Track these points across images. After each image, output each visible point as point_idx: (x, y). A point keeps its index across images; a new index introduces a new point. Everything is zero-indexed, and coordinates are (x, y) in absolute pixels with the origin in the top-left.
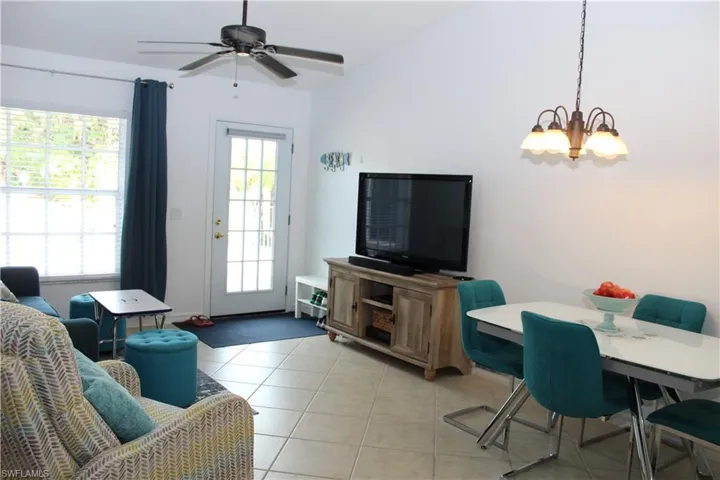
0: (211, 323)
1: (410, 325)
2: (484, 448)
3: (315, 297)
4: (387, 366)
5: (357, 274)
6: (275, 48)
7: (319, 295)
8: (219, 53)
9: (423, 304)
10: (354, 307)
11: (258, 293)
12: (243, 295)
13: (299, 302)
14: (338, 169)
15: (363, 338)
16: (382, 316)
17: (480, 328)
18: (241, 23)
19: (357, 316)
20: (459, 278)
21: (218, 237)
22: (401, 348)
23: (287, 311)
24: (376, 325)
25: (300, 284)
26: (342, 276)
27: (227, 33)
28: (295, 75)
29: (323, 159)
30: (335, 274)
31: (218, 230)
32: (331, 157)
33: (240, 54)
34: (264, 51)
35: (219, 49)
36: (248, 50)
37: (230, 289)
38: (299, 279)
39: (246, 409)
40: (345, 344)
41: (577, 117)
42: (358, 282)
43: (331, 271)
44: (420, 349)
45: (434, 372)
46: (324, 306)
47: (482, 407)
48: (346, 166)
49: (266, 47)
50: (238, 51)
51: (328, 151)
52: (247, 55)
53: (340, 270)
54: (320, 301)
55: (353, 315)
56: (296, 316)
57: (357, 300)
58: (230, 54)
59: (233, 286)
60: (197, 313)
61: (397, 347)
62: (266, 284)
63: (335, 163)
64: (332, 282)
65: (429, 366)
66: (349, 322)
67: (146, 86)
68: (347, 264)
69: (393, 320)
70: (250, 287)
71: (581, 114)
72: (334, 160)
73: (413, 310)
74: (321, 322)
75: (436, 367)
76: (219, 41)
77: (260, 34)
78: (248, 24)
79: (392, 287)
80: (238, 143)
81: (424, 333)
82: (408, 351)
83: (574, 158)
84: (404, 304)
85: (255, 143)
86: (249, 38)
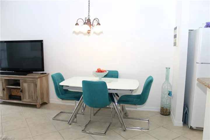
1: (29, 92)
2: (70, 124)
4: (21, 107)
9: (33, 84)
10: (4, 89)
15: (8, 100)
16: (15, 91)
17: (64, 88)
19: (5, 93)
20: (43, 74)
22: (26, 99)
24: (13, 94)
40: (1, 103)
41: (89, 21)
42: (4, 80)
44: (34, 99)
45: (40, 105)
47: (61, 112)
55: (3, 92)
57: (4, 87)
61: (24, 100)
65: (38, 103)
66: (2, 95)
69: (22, 91)
71: (90, 20)
73: (29, 86)
75: (40, 104)
79: (19, 80)
81: (34, 93)
82: (29, 100)
83: (89, 33)
84: (25, 85)
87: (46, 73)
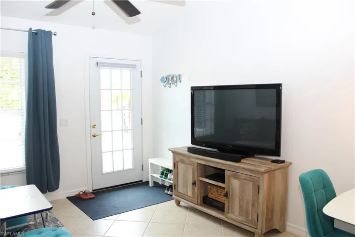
0: (93, 196)
1: (241, 200)
3: (162, 173)
5: (194, 160)
7: (166, 172)
9: (251, 184)
10: (194, 184)
11: (124, 171)
12: (114, 173)
13: (152, 176)
14: (173, 86)
15: (201, 205)
16: (215, 190)
19: (196, 191)
20: (277, 162)
21: (94, 136)
22: (234, 215)
23: (143, 181)
24: (210, 196)
25: (152, 164)
26: (183, 162)
29: (163, 80)
30: (177, 159)
31: (94, 131)
32: (168, 78)
37: (105, 171)
38: (151, 161)
40: (187, 208)
42: (196, 166)
43: (174, 158)
44: (250, 219)
45: (262, 236)
46: (170, 179)
48: (178, 83)
51: (165, 74)
53: (182, 157)
54: (166, 176)
55: (194, 189)
56: (150, 185)
57: (196, 179)
59: (107, 168)
60: (83, 189)
61: (230, 215)
62: (129, 165)
63: (170, 82)
64: (175, 165)
65: (258, 231)
66: (190, 194)
67: (36, 34)
68: (186, 153)
69: (226, 195)
70: (118, 167)
72: (171, 80)
74: (168, 190)
75: (264, 232)
79: (224, 170)
80: (104, 72)
81: (253, 205)
82: (240, 218)
84: (235, 184)
85: (116, 72)
87: (284, 162)
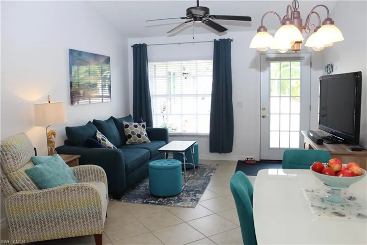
6: (215, 16)
8: (186, 22)
12: (280, 149)
18: (196, 6)
21: (263, 117)
27: (189, 11)
28: (227, 30)
29: (325, 69)
31: (263, 113)
33: (197, 22)
34: (210, 19)
35: (185, 20)
36: (201, 19)
37: (272, 146)
39: (93, 192)
49: (210, 17)
50: (196, 20)
52: (200, 22)
58: (192, 22)
59: (274, 144)
67: (219, 42)
70: (285, 145)
76: (186, 16)
77: (206, 10)
78: (200, 6)
86: (201, 13)
